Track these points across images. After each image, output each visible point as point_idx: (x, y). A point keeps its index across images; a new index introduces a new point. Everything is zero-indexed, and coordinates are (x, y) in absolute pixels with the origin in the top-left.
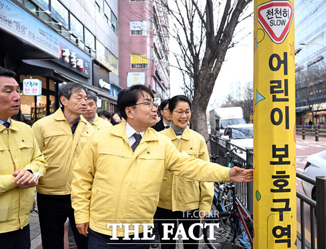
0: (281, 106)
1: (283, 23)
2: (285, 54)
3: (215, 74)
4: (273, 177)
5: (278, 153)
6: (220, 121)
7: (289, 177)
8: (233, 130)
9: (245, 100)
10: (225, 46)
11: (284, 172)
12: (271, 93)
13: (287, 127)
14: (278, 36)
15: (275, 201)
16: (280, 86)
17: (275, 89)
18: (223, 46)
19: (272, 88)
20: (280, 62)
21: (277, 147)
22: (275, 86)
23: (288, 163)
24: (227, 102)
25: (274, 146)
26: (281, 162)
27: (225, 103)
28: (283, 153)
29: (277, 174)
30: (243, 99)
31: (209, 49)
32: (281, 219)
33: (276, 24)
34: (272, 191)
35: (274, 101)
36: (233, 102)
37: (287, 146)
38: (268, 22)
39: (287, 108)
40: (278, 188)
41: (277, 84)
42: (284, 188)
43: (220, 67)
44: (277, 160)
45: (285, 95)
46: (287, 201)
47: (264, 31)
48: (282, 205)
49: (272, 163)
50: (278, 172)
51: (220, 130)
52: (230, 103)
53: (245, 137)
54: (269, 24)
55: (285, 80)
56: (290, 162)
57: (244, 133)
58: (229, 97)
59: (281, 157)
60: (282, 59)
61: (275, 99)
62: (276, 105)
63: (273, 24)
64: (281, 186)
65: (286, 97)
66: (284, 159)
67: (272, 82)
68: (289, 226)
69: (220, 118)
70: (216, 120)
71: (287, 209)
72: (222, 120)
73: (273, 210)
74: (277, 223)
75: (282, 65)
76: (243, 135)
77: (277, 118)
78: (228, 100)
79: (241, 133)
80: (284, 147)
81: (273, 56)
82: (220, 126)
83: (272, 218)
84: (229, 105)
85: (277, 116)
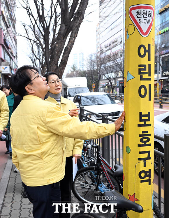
0: (146, 83)
1: (148, 22)
2: (149, 45)
3: (69, 48)
4: (140, 136)
5: (143, 118)
6: (68, 90)
7: (150, 136)
8: (82, 97)
9: (88, 70)
10: (78, 23)
11: (147, 132)
12: (139, 74)
13: (150, 99)
14: (145, 31)
15: (141, 153)
16: (145, 69)
17: (142, 71)
18: (76, 23)
19: (140, 70)
20: (145, 51)
21: (142, 114)
22: (142, 69)
23: (150, 125)
24: (71, 71)
25: (141, 113)
26: (145, 125)
27: (70, 72)
28: (147, 118)
29: (142, 133)
30: (86, 69)
31: (64, 25)
32: (145, 165)
33: (143, 22)
34: (139, 145)
35: (141, 80)
36: (77, 72)
37: (149, 113)
38: (138, 20)
39: (150, 85)
40: (143, 143)
41: (143, 68)
42: (147, 143)
43: (74, 42)
44: (142, 123)
45: (149, 76)
46: (149, 152)
47: (134, 26)
48: (145, 156)
49: (139, 126)
50: (143, 132)
51: (68, 97)
52: (75, 73)
53: (92, 104)
54: (138, 21)
55: (149, 64)
56: (151, 124)
57: (91, 100)
58: (74, 66)
59: (145, 121)
60: (147, 49)
61: (142, 79)
62: (143, 83)
63: (141, 22)
64: (145, 142)
65: (149, 77)
66: (147, 123)
67: (140, 66)
68: (150, 170)
69: (67, 87)
70: (64, 88)
71: (149, 158)
72: (70, 89)
73: (139, 159)
74: (142, 168)
75: (147, 54)
76: (90, 102)
77: (143, 93)
78: (72, 70)
79: (88, 100)
80: (147, 114)
81: (141, 46)
82: (68, 94)
83: (139, 165)
84: (74, 74)
85: (143, 92)
